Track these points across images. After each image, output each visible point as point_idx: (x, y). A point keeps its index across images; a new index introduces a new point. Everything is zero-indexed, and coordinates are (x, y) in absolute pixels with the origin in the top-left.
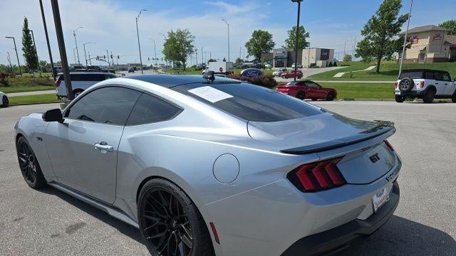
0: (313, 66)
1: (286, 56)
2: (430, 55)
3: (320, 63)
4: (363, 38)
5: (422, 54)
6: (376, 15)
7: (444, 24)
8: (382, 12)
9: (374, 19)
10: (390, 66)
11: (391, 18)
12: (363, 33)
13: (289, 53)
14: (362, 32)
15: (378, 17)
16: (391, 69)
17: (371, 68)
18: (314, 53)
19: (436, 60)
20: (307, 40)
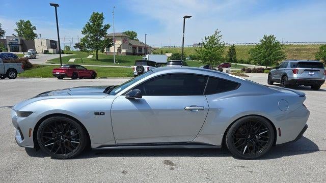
0: (46, 52)
1: (19, 43)
2: (124, 51)
3: (51, 50)
4: (84, 36)
5: (119, 50)
6: (89, 22)
7: (125, 33)
8: (93, 20)
9: (89, 24)
10: (102, 56)
11: (99, 25)
12: (84, 33)
13: (22, 41)
14: (82, 32)
15: (91, 23)
16: (104, 58)
17: (90, 57)
18: (45, 43)
19: (127, 54)
20: (35, 31)
